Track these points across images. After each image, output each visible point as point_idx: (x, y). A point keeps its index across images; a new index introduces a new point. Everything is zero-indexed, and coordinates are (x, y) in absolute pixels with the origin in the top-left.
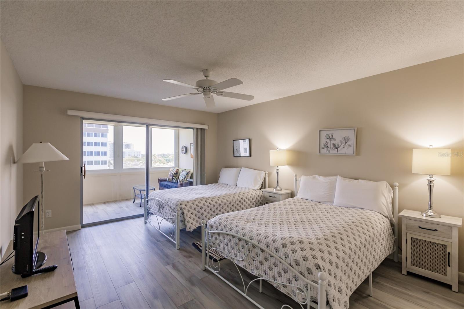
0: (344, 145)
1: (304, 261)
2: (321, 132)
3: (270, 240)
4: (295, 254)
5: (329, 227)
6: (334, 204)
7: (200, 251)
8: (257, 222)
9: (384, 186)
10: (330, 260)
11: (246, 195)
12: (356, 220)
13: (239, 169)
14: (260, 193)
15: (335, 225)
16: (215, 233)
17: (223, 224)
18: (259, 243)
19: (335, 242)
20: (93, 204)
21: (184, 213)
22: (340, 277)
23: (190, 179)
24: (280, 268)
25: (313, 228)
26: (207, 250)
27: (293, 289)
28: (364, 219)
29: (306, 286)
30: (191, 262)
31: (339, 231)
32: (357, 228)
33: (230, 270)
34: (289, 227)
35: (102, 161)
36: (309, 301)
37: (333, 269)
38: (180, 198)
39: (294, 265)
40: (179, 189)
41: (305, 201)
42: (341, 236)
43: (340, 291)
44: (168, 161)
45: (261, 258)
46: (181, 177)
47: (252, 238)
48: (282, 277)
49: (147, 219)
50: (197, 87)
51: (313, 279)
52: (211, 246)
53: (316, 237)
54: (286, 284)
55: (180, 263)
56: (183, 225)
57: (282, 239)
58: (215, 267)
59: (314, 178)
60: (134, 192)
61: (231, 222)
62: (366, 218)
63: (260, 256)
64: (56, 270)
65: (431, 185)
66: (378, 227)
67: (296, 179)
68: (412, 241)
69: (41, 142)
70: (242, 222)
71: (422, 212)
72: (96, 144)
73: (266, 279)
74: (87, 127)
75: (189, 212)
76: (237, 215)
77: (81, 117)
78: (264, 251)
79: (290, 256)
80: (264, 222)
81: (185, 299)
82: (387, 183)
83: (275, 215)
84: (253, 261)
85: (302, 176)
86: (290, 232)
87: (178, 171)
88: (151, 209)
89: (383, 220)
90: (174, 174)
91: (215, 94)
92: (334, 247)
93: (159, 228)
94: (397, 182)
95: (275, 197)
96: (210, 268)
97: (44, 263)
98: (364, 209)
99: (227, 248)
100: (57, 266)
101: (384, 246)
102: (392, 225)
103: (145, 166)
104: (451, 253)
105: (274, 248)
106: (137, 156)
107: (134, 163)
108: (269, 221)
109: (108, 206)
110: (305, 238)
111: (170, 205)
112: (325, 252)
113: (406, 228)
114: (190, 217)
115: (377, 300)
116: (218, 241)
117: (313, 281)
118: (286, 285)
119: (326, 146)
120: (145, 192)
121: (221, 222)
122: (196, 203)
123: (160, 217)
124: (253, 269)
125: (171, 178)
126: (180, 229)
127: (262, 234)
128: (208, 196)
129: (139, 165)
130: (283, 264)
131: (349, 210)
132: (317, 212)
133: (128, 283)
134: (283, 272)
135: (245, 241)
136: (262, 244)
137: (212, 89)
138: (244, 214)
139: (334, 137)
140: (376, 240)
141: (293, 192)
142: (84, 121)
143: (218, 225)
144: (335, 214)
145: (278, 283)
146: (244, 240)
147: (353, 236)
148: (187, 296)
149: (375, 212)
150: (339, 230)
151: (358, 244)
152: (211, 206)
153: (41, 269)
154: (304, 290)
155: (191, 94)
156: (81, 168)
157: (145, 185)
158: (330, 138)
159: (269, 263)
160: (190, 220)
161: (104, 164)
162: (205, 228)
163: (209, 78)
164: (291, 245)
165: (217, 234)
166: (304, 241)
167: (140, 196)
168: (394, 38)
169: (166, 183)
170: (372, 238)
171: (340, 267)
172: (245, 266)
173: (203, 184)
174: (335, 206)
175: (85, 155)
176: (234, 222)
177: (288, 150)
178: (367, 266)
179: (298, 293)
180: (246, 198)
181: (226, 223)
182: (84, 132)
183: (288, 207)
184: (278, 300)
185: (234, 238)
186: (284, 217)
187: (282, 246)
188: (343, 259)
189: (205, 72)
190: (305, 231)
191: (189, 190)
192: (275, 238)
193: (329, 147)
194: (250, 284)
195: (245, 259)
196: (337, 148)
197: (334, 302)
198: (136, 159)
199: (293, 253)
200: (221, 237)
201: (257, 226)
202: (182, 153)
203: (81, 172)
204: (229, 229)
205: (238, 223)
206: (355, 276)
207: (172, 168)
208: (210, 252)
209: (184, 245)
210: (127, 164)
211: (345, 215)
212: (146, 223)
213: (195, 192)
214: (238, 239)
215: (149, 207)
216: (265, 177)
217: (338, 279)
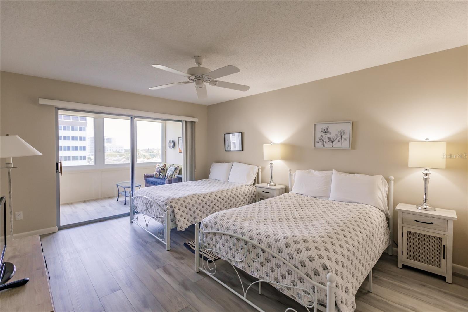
0: (339, 138)
1: (310, 262)
2: (316, 125)
3: (271, 240)
4: (300, 254)
5: (330, 223)
6: (330, 199)
7: (194, 252)
8: (255, 220)
9: (380, 180)
10: (336, 259)
11: (239, 191)
12: (355, 215)
13: (230, 164)
14: (253, 188)
15: (336, 221)
16: (210, 233)
17: (219, 223)
18: (259, 243)
19: (338, 239)
20: (71, 203)
21: (175, 211)
22: (346, 277)
23: (178, 174)
24: (283, 269)
25: (315, 225)
26: (201, 251)
27: (298, 291)
28: (362, 214)
29: (312, 288)
30: (183, 264)
31: (341, 228)
32: (358, 223)
33: (226, 271)
34: (289, 225)
35: (81, 157)
36: (316, 304)
37: (339, 268)
38: (169, 196)
39: (300, 266)
40: (168, 185)
41: (301, 196)
42: (344, 232)
43: (347, 291)
44: (153, 156)
45: (262, 259)
46: (169, 173)
47: (251, 238)
48: (285, 278)
49: (133, 218)
50: (190, 74)
51: (321, 281)
52: (206, 247)
53: (320, 234)
54: (290, 286)
55: (172, 266)
56: (173, 224)
57: (284, 238)
58: (211, 269)
59: (309, 172)
60: (118, 190)
61: (228, 220)
62: (364, 212)
63: (261, 257)
64: (28, 284)
65: (426, 179)
66: (377, 221)
67: (290, 173)
68: (408, 234)
69: (7, 135)
70: (239, 221)
71: (417, 206)
72: (73, 138)
73: (267, 281)
74: (63, 120)
75: (180, 211)
76: (233, 213)
77: (55, 108)
78: (266, 252)
79: (294, 256)
80: (262, 219)
81: (179, 306)
82: (383, 177)
83: (272, 212)
84: (253, 263)
85: (297, 170)
86: (291, 230)
87: (165, 167)
88: (137, 208)
89: (380, 214)
90: (161, 169)
91: (208, 84)
92: (338, 245)
93: (147, 228)
94: (392, 176)
95: (269, 192)
96: (206, 270)
97: (13, 276)
98: (360, 203)
99: (224, 249)
100: (28, 279)
101: (382, 240)
102: (387, 219)
103: (129, 161)
104: (446, 246)
105: (276, 248)
106: (119, 151)
107: (116, 158)
108: (267, 218)
109: (88, 205)
110: (308, 236)
111: (159, 204)
112: (330, 251)
113: (402, 222)
114: (181, 216)
115: (377, 296)
116: (214, 242)
117: (321, 283)
118: (290, 288)
119: (321, 140)
120: (130, 190)
121: (217, 221)
122: (187, 201)
123: (147, 216)
124: (253, 271)
125: (158, 174)
126: (170, 229)
127: (263, 233)
128: (199, 193)
129: (122, 161)
130: (286, 265)
131: (346, 204)
132: (314, 207)
133: (114, 291)
134: (287, 274)
135: (244, 241)
136: (263, 244)
137: (206, 78)
138: (240, 211)
139: (329, 131)
140: (375, 235)
141: (287, 187)
142: (60, 112)
143: (214, 224)
144: (333, 209)
145: (282, 286)
146: (242, 240)
147: (355, 232)
148: (181, 303)
149: (372, 206)
150: (341, 226)
151: (360, 240)
152: (202, 204)
153: (8, 285)
154: (310, 292)
155: (182, 82)
156: (57, 164)
157: (131, 181)
158: (325, 132)
159: (271, 264)
160: (181, 218)
161: (83, 159)
162: (199, 228)
163: (201, 66)
164: (295, 244)
165: (212, 234)
166: (308, 240)
167: (125, 193)
168: (397, 27)
169: (152, 179)
170: (372, 233)
171: (345, 266)
172: (244, 268)
173: (193, 180)
174: (332, 201)
175: (61, 150)
176: (232, 220)
177: (282, 144)
178: (368, 263)
179: (304, 296)
180: (239, 194)
181: (222, 221)
182: (59, 125)
183: (285, 203)
184: (278, 301)
185: (232, 238)
186: (283, 214)
187: (285, 246)
188: (348, 257)
189: (198, 59)
190: (306, 228)
191: (179, 187)
192: (277, 238)
193: (325, 141)
194: (250, 287)
195: (244, 261)
196: (332, 142)
197: (342, 304)
198: (118, 154)
199: (298, 253)
200: (217, 237)
201: (256, 224)
202: (170, 147)
203: (57, 169)
204: (226, 229)
205: (236, 222)
206: (359, 273)
207: (159, 163)
208: (205, 253)
209: (175, 245)
210: (109, 159)
211: (343, 210)
212: (132, 223)
213: (185, 188)
214: (237, 239)
215: (135, 205)
216: (258, 172)
217: (344, 279)
